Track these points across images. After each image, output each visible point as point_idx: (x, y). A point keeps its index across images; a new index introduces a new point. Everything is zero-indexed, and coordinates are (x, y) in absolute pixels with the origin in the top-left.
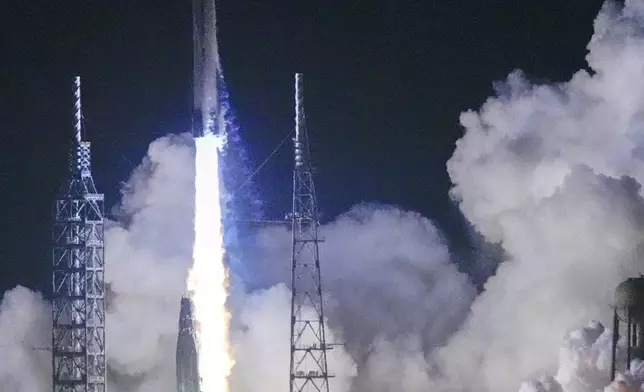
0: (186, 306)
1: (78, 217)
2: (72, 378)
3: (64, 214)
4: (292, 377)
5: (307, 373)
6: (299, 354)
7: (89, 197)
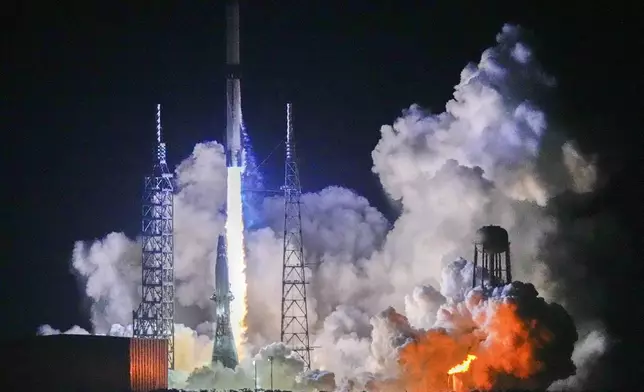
0: (221, 241)
1: (158, 187)
2: (153, 283)
3: (149, 186)
4: (284, 283)
5: (292, 281)
6: (288, 270)
7: (164, 176)
